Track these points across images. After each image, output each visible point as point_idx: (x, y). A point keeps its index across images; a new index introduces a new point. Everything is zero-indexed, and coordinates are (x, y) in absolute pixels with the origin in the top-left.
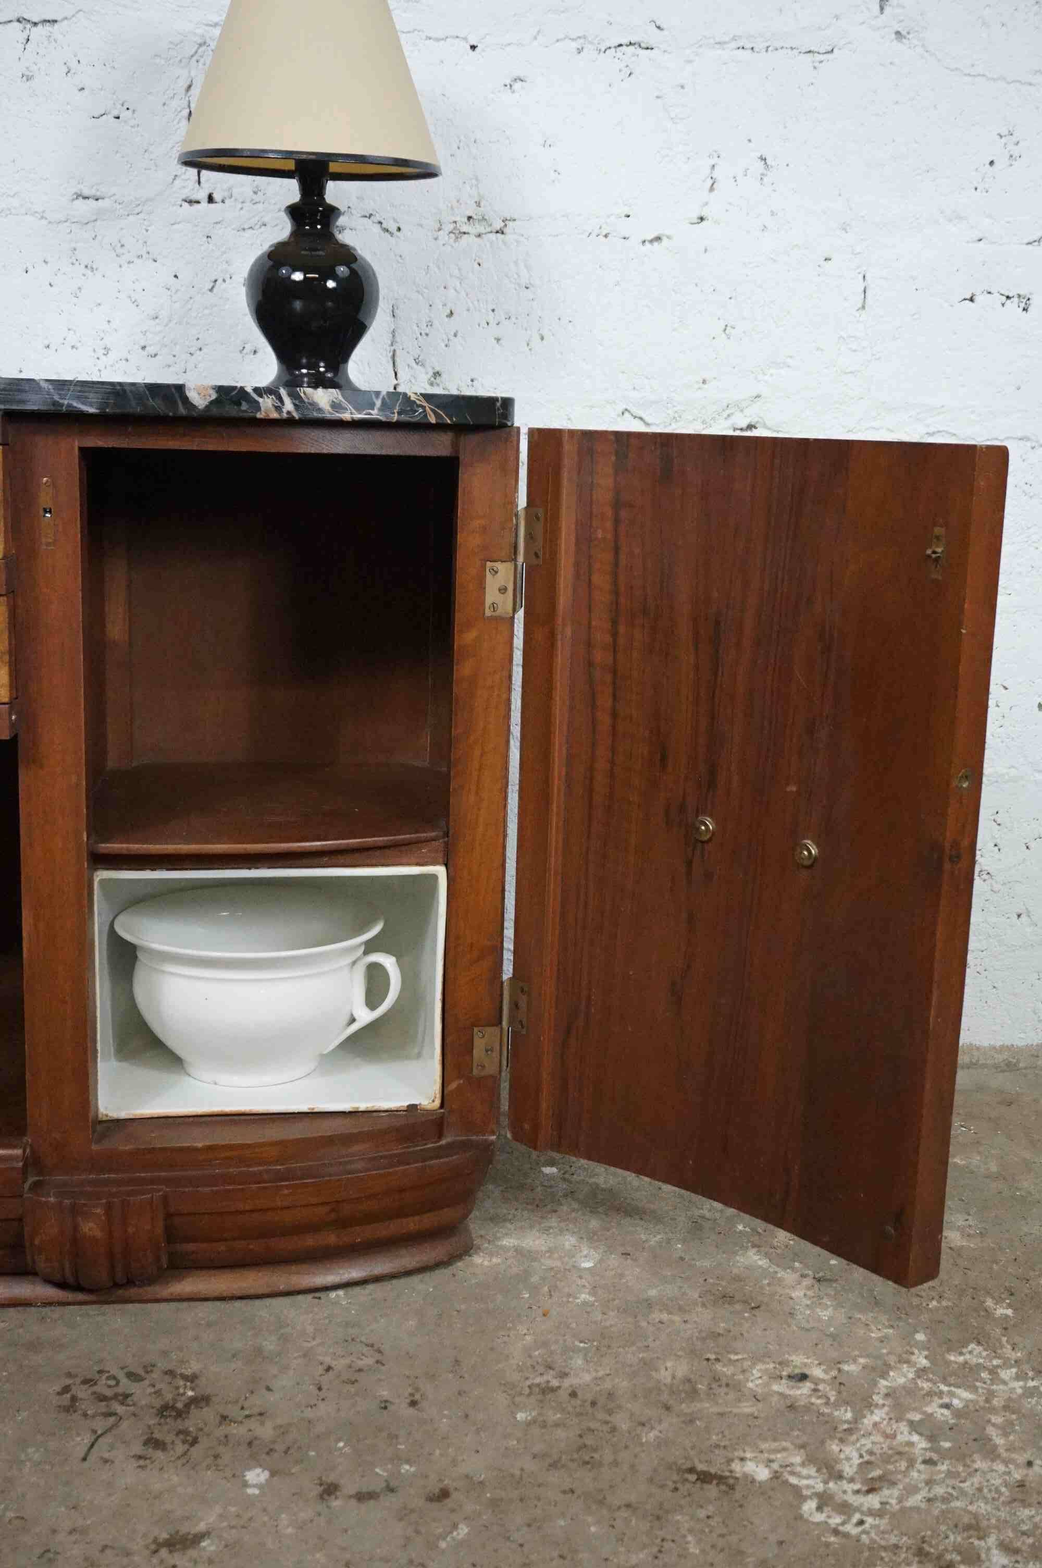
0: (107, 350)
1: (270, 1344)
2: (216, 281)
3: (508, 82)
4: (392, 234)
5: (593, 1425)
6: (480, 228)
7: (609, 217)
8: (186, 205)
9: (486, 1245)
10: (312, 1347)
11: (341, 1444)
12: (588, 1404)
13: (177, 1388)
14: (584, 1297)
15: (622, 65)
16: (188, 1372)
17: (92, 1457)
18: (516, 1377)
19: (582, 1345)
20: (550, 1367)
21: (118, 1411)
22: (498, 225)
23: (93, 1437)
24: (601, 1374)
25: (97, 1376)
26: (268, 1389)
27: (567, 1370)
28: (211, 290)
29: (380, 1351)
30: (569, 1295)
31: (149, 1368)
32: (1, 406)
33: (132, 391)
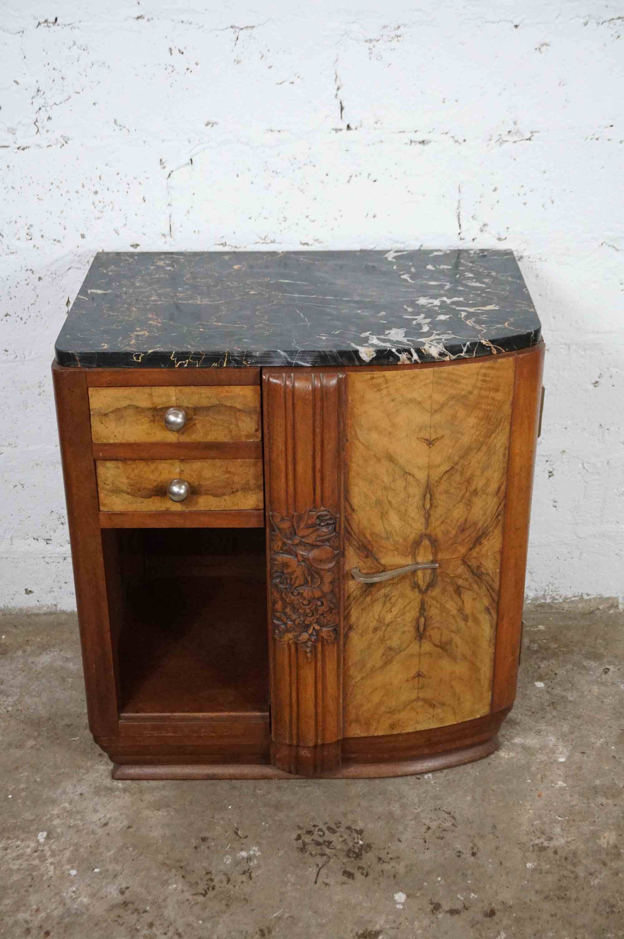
0: (285, 219)
1: (396, 808)
2: (351, 176)
3: (537, 46)
4: (460, 144)
5: (566, 873)
6: (516, 138)
7: (599, 127)
8: (334, 132)
9: (506, 742)
10: (418, 813)
11: (439, 879)
12: (563, 859)
13: (354, 839)
14: (561, 783)
15: (613, 32)
16: (358, 828)
17: (320, 880)
18: (524, 839)
19: (560, 818)
20: (543, 833)
21: (327, 853)
22: (528, 136)
23: (318, 869)
24: (569, 839)
25: (313, 829)
26: (399, 841)
27: (552, 836)
28: (348, 182)
29: (453, 818)
30: (552, 782)
31: (338, 824)
32: (259, 365)
33: (330, 355)
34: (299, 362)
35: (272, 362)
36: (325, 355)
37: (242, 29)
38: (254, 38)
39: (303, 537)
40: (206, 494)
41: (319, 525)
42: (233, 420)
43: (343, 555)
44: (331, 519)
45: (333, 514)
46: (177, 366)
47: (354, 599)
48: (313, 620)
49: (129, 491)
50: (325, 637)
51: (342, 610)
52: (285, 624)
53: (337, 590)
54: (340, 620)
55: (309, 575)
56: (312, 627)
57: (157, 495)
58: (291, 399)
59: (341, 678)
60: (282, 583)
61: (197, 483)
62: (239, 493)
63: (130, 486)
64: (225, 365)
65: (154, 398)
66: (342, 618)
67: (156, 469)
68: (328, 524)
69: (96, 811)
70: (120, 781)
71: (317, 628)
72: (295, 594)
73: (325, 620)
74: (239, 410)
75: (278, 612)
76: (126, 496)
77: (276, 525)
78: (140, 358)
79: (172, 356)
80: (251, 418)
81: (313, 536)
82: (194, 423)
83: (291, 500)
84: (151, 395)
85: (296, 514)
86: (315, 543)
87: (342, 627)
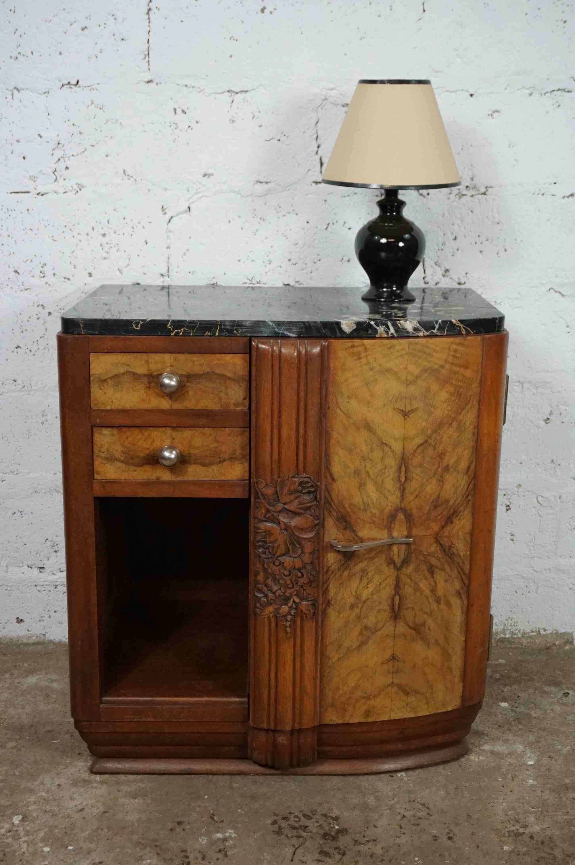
0: (270, 262)
1: (371, 801)
2: (329, 224)
3: (490, 113)
4: (424, 197)
5: (543, 855)
6: (472, 192)
7: (544, 184)
8: (314, 184)
9: (475, 749)
10: (393, 805)
11: (417, 859)
12: (540, 843)
13: (330, 824)
14: (531, 782)
15: (554, 101)
16: (334, 815)
17: (296, 860)
18: (500, 826)
19: (533, 809)
20: (518, 821)
21: (303, 835)
22: (483, 190)
23: (294, 849)
24: (544, 827)
25: (289, 816)
26: (375, 826)
27: (527, 824)
28: (326, 229)
29: (428, 808)
30: (523, 781)
31: (314, 812)
32: (249, 335)
33: (313, 326)
34: (285, 333)
35: (261, 332)
36: (310, 325)
37: (237, 93)
38: (247, 101)
39: (285, 504)
40: (195, 463)
41: (300, 492)
42: (223, 388)
43: (323, 526)
44: (312, 486)
45: (315, 481)
46: (173, 334)
47: (333, 573)
48: (293, 592)
49: (122, 459)
50: (304, 611)
51: (321, 584)
52: (266, 596)
53: (316, 561)
54: (318, 596)
55: (291, 544)
56: (292, 600)
57: (149, 464)
58: (278, 362)
59: (319, 657)
60: (264, 553)
61: (188, 452)
62: (225, 463)
63: (124, 453)
64: (217, 334)
65: (151, 365)
66: (321, 592)
67: (149, 436)
68: (309, 493)
69: (72, 799)
70: (98, 775)
71: (297, 600)
72: (277, 564)
73: (305, 593)
74: (229, 378)
75: (260, 584)
76: (119, 464)
77: (261, 491)
78: (139, 326)
79: (169, 324)
80: (240, 386)
81: (296, 503)
82: (186, 390)
83: (275, 466)
84: (147, 362)
85: (279, 480)
86: (297, 511)
87: (321, 602)
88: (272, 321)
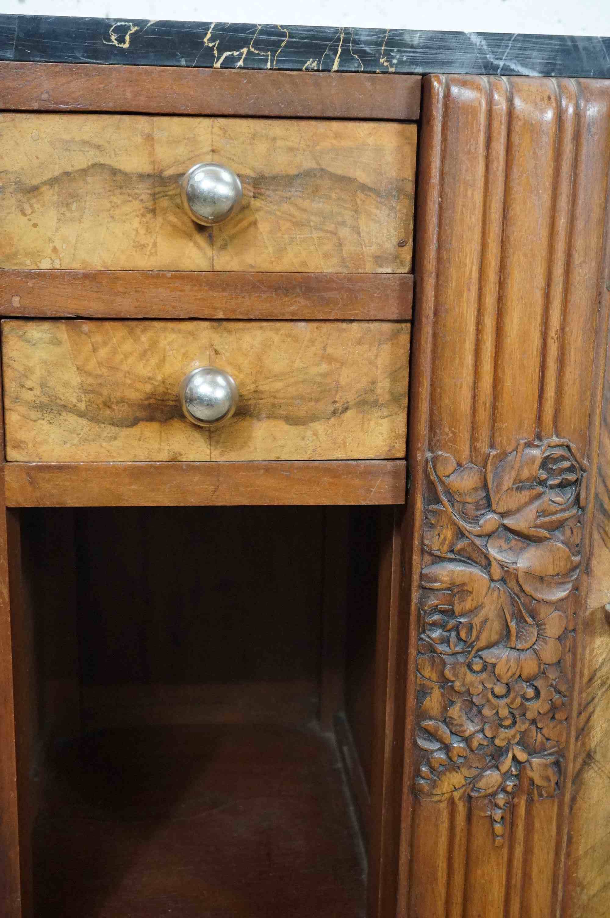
32: (420, 70)
33: (585, 49)
34: (513, 66)
39: (503, 515)
40: (270, 417)
41: (542, 483)
42: (348, 215)
43: (588, 570)
44: (571, 469)
45: (578, 456)
46: (218, 65)
47: (603, 684)
48: (514, 736)
49: (82, 406)
50: (538, 781)
51: (575, 714)
52: (446, 748)
53: (568, 658)
54: (567, 741)
55: (513, 615)
56: (510, 755)
57: (151, 419)
58: (504, 133)
59: (560, 886)
60: (446, 641)
61: (252, 387)
62: (349, 414)
63: (86, 392)
64: (335, 67)
65: (157, 147)
66: (573, 734)
67: (154, 344)
68: (562, 486)
71: (522, 756)
72: (477, 667)
73: (539, 735)
74: (364, 187)
75: (431, 718)
76: (72, 420)
77: (442, 483)
78: (127, 38)
79: (209, 36)
80: (392, 208)
81: (531, 511)
82: (251, 219)
83: (483, 415)
84: (149, 138)
85: (493, 453)
86: (533, 532)
87: (571, 757)
88: (479, 34)
